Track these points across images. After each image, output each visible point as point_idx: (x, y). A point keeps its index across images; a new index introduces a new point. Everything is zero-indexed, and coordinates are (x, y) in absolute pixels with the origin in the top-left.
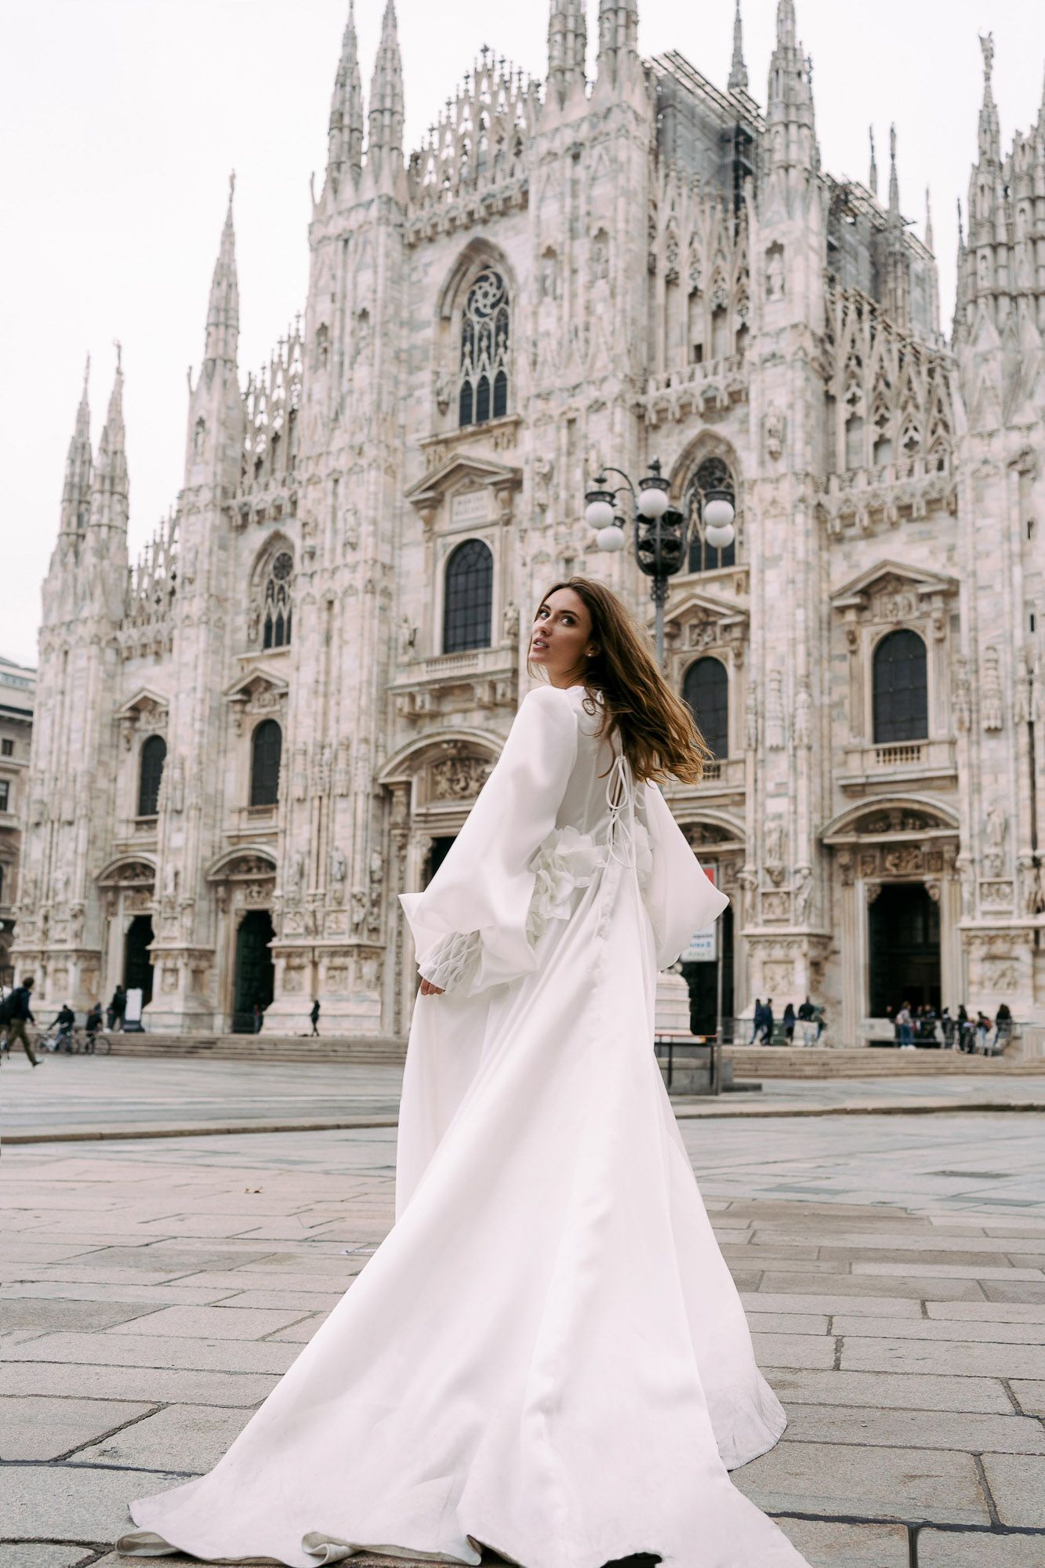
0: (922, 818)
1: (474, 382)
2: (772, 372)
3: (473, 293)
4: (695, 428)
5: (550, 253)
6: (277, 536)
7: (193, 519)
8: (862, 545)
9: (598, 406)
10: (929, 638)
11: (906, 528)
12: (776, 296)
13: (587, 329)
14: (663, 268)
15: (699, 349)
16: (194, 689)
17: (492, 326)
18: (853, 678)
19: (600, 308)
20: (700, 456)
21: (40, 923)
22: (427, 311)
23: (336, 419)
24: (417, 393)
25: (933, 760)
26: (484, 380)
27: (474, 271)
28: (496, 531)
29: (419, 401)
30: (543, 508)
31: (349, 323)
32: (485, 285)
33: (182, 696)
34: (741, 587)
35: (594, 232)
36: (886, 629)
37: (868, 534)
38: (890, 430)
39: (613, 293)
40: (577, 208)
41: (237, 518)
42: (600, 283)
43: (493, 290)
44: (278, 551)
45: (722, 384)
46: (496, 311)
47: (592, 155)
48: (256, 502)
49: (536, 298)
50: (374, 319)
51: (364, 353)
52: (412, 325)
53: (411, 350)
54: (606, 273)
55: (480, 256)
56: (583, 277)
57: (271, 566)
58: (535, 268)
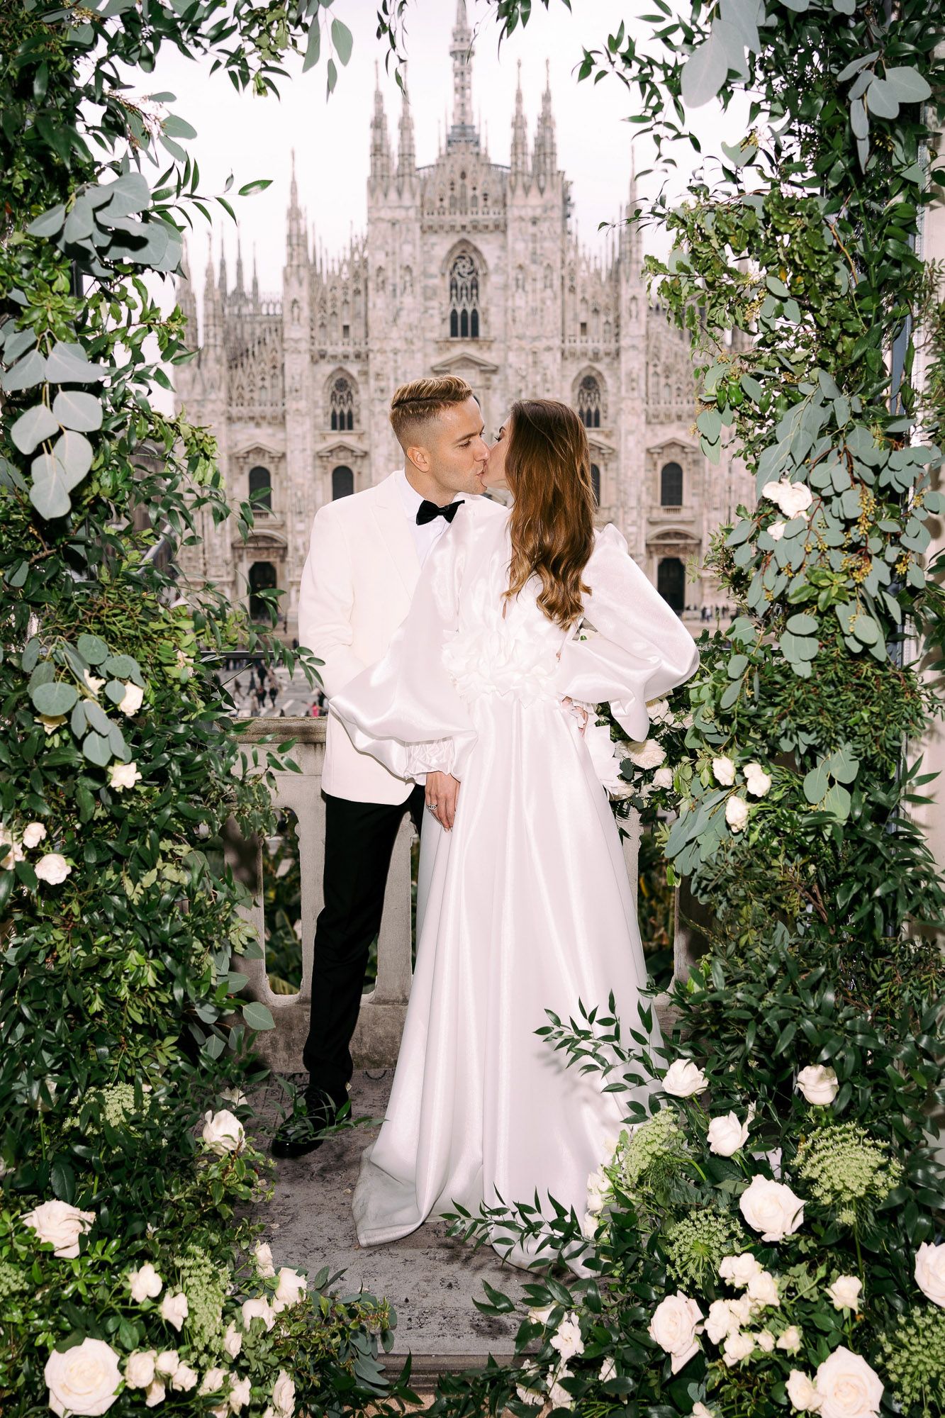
0: (685, 536)
1: (459, 311)
2: (632, 353)
3: (456, 264)
4: (585, 363)
5: (521, 267)
6: (341, 369)
7: (294, 356)
8: (658, 427)
9: (549, 349)
10: (684, 467)
11: (677, 424)
12: (634, 320)
13: (542, 310)
14: (568, 283)
15: (584, 325)
16: (304, 450)
17: (469, 284)
18: (654, 480)
19: (549, 303)
20: (584, 374)
21: (202, 567)
22: (434, 269)
23: (395, 320)
24: (431, 312)
25: (685, 514)
26: (464, 312)
27: (457, 253)
28: (481, 391)
29: (432, 316)
30: (520, 391)
31: (399, 272)
32: (464, 262)
33: (297, 453)
34: (608, 435)
35: (545, 264)
36: (667, 461)
37: (662, 423)
38: (670, 381)
39: (555, 298)
40: (534, 248)
41: (317, 357)
42: (549, 291)
43: (468, 265)
44: (338, 377)
45: (602, 347)
46: (471, 277)
47: (544, 226)
48: (331, 350)
49: (514, 289)
50: (415, 273)
51: (409, 289)
52: (426, 274)
53: (425, 288)
54: (551, 286)
55: (464, 247)
56: (540, 285)
57: (333, 384)
58: (513, 273)
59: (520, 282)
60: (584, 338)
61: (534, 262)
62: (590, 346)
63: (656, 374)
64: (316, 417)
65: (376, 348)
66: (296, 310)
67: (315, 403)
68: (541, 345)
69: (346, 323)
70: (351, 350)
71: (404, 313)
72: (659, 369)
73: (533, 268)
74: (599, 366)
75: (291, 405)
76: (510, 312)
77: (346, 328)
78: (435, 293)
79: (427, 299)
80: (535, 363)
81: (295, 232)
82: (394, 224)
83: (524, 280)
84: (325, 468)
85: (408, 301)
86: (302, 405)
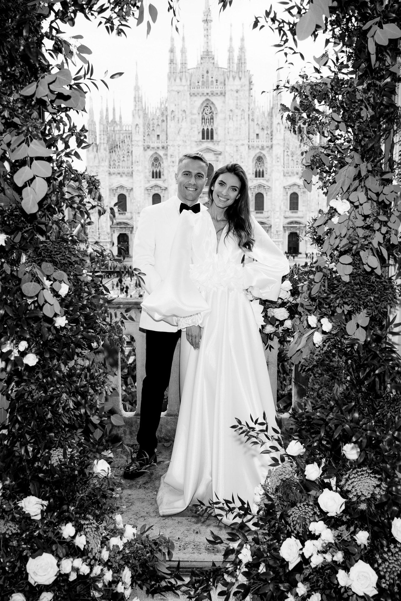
0: (299, 223)
1: (205, 129)
2: (278, 146)
3: (204, 109)
4: (258, 151)
5: (231, 110)
6: (156, 153)
7: (137, 148)
8: (288, 177)
9: (243, 145)
10: (299, 194)
12: (278, 132)
13: (240, 129)
14: (251, 117)
15: (257, 135)
17: (210, 118)
18: (287, 199)
19: (243, 125)
20: (258, 155)
21: (98, 235)
22: (195, 111)
23: (179, 133)
24: (193, 129)
25: (299, 214)
26: (208, 129)
27: (205, 105)
28: (214, 162)
29: (194, 131)
32: (207, 108)
33: (137, 188)
34: (267, 181)
35: (241, 109)
36: (292, 192)
37: (290, 176)
38: (294, 158)
39: (246, 123)
40: (237, 103)
41: (146, 148)
42: (243, 120)
43: (209, 110)
44: (155, 156)
45: (265, 144)
46: (210, 115)
47: (241, 93)
48: (152, 145)
49: (228, 119)
50: (187, 112)
51: (184, 120)
52: (192, 114)
53: (192, 119)
54: (244, 118)
55: (208, 102)
56: (239, 118)
57: (153, 159)
58: (228, 113)
59: (231, 117)
60: (258, 140)
61: (237, 108)
62: (260, 144)
63: (288, 155)
64: (145, 173)
65: (170, 144)
66: (137, 128)
67: (145, 167)
68: (240, 143)
69: (158, 134)
70: (160, 145)
71: (182, 130)
72: (289, 153)
73: (236, 111)
74: (264, 152)
75: (135, 168)
76: (227, 129)
77: (158, 136)
78: (195, 122)
79: (192, 124)
80: (237, 150)
81: (137, 96)
82: (178, 92)
83: (233, 116)
84: (149, 194)
85: (184, 125)
86: (140, 168)
